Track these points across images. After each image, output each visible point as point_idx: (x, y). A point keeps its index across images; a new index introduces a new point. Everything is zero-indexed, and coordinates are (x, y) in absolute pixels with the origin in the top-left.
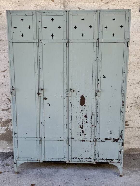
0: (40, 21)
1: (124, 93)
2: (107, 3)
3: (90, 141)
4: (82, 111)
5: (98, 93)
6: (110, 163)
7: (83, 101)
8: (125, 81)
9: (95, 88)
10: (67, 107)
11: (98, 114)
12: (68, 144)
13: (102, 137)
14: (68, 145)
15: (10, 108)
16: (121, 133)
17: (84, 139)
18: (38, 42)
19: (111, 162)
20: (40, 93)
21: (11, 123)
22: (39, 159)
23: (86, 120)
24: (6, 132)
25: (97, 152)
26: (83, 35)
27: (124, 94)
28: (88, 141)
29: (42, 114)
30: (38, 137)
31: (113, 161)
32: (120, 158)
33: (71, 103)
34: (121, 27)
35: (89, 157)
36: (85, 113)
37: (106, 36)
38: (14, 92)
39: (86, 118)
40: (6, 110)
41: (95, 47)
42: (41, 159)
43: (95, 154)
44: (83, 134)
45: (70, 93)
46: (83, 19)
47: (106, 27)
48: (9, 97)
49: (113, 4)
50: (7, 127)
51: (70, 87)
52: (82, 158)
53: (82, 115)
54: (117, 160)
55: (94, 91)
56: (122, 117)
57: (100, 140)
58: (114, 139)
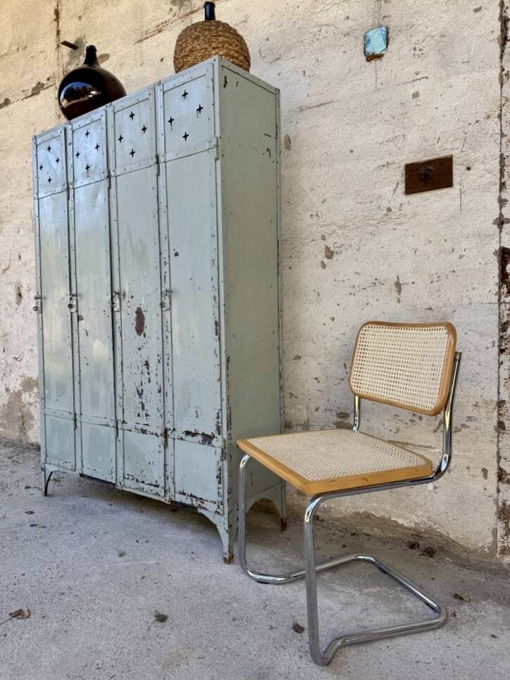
0: (70, 144)
1: (217, 296)
3: (156, 435)
4: (140, 349)
5: (167, 300)
6: (200, 511)
8: (216, 261)
11: (168, 358)
12: (118, 436)
13: (182, 427)
16: (218, 417)
17: (145, 428)
18: (68, 189)
19: (200, 506)
20: (72, 306)
23: (149, 374)
25: (171, 468)
26: (132, 153)
27: (217, 300)
28: (152, 434)
29: (77, 356)
30: (72, 411)
31: (204, 506)
32: (221, 499)
33: (120, 327)
34: (199, 109)
35: (156, 481)
36: (144, 355)
38: (39, 304)
41: (154, 178)
42: (77, 468)
44: (144, 412)
45: (117, 301)
46: (132, 116)
47: (171, 121)
51: (117, 288)
52: (143, 482)
53: (140, 360)
56: (216, 369)
57: (175, 434)
58: (203, 434)
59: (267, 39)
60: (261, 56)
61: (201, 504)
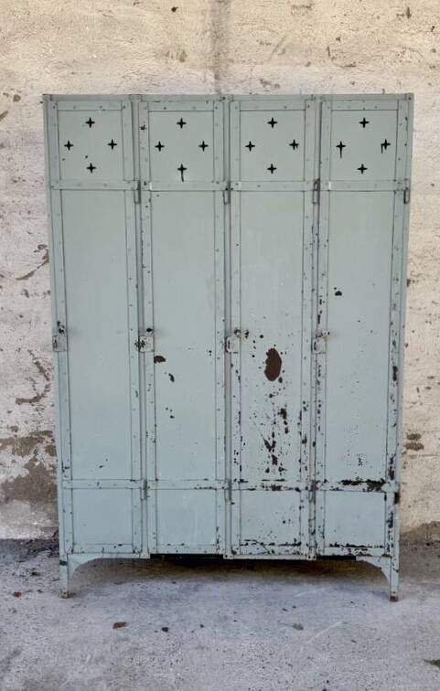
0: (143, 128)
1: (397, 341)
2: (351, 66)
3: (297, 490)
4: (271, 396)
5: (321, 342)
6: (359, 559)
7: (273, 366)
8: (398, 305)
9: (309, 325)
10: (227, 385)
11: (320, 406)
12: (230, 499)
13: (335, 477)
14: (229, 503)
15: (43, 396)
16: (392, 462)
17: (278, 484)
18: (139, 189)
19: (361, 554)
20: (143, 344)
21: (44, 442)
22: (139, 548)
23: (286, 423)
24: (28, 472)
25: (319, 522)
26: (272, 169)
27: (397, 345)
28: (290, 489)
29: (150, 408)
30: (137, 477)
31: (367, 552)
32: (391, 542)
33: (237, 372)
34: (386, 144)
35: (295, 540)
36: (280, 402)
37: (340, 172)
38: (62, 339)
39: (285, 417)
40: (30, 401)
41: (309, 206)
42: (145, 549)
43: (312, 529)
44: (277, 468)
45: (234, 340)
46: (272, 123)
47: (341, 146)
48: (40, 361)
49: (369, 70)
50: (32, 455)
51: (235, 325)
52: (273, 544)
53: (271, 409)
54: (381, 547)
55: (307, 336)
56: (392, 415)
57: (328, 486)
58: (369, 481)
59: (338, 39)
60: (329, 55)
61: (363, 552)
